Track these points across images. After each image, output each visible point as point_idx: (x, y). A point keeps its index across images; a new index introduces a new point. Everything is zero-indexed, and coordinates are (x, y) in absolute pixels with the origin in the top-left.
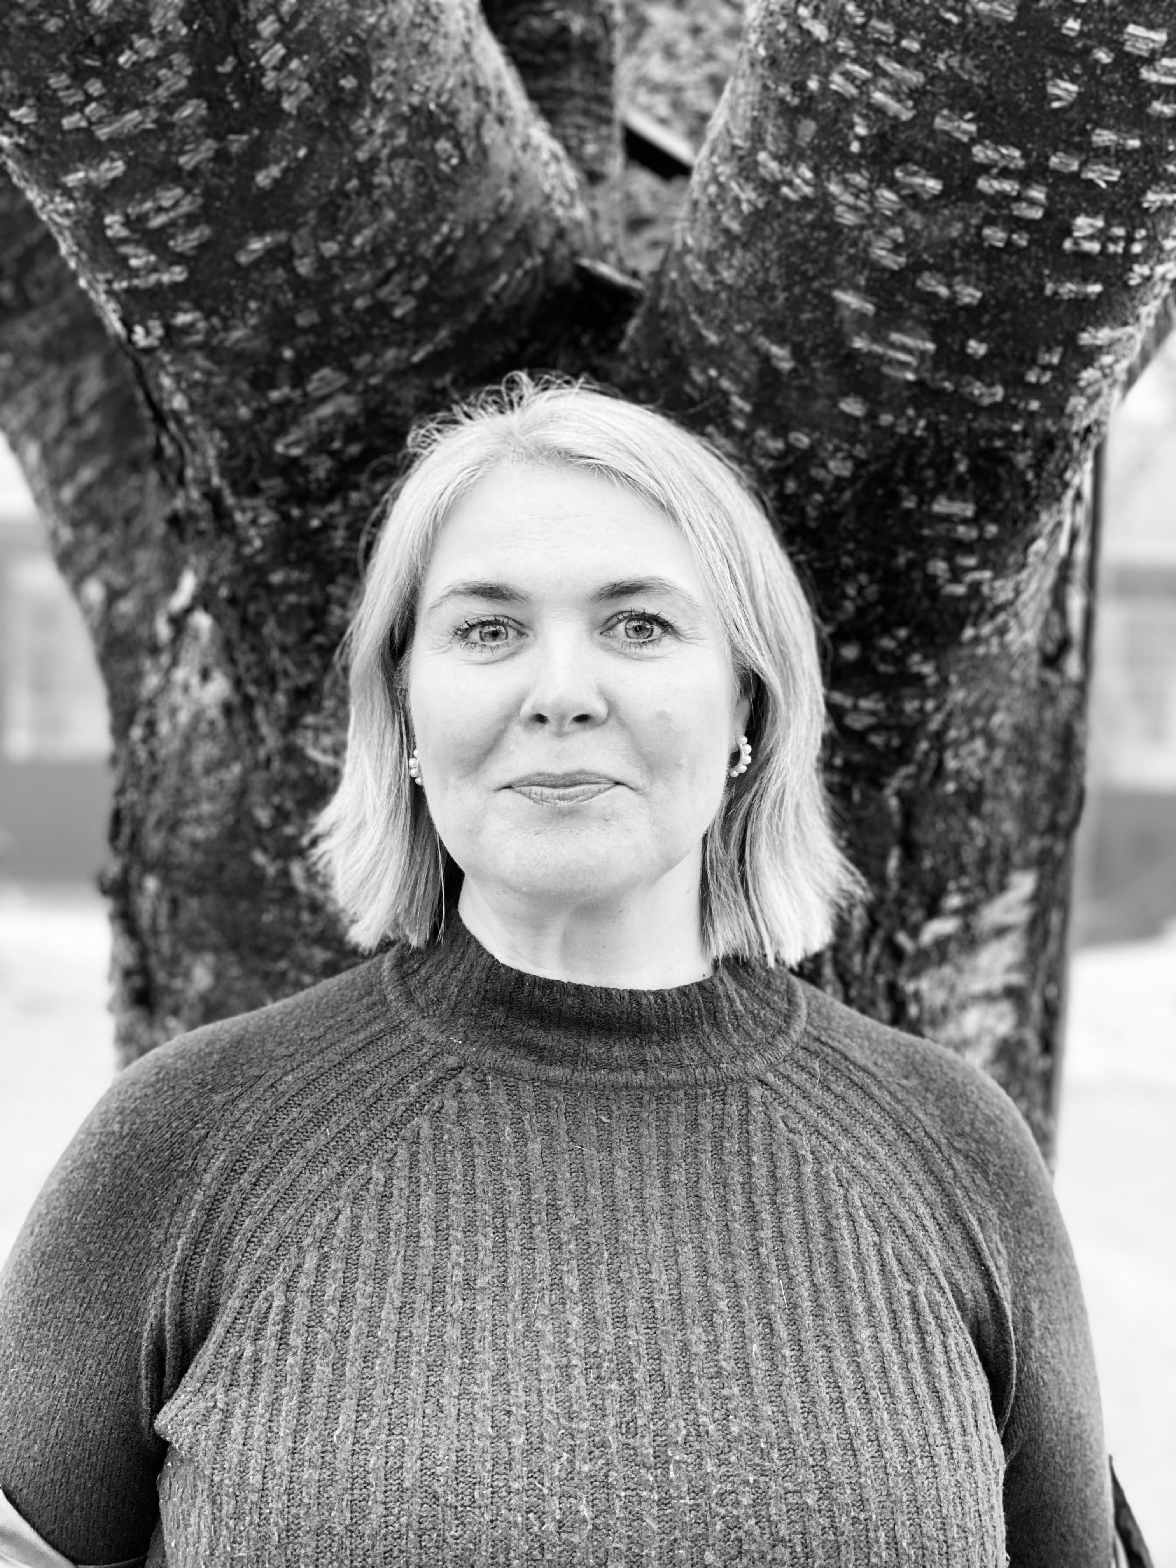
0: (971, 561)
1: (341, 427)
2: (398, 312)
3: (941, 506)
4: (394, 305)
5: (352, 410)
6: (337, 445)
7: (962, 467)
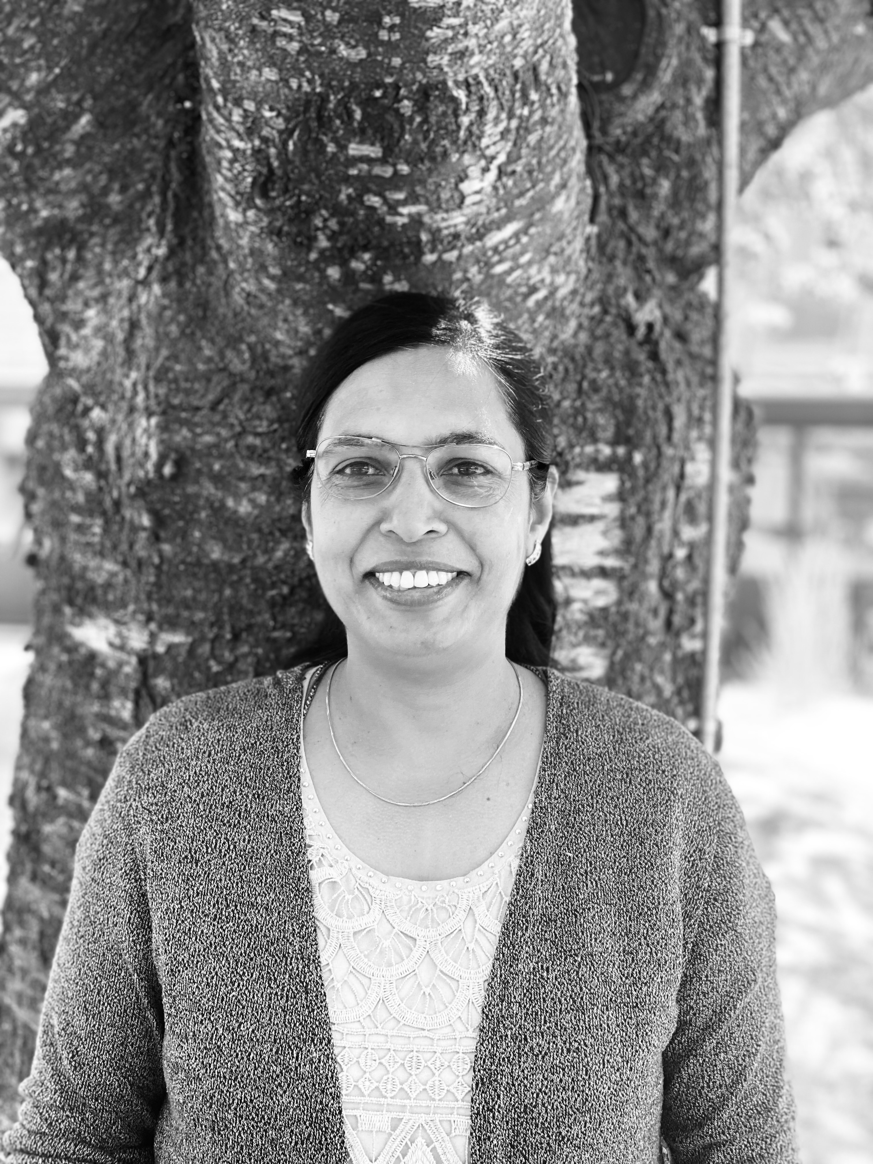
0: (401, 196)
1: (18, 134)
2: (26, 45)
3: (354, 149)
4: (22, 40)
5: (22, 121)
6: (19, 148)
7: (358, 115)
